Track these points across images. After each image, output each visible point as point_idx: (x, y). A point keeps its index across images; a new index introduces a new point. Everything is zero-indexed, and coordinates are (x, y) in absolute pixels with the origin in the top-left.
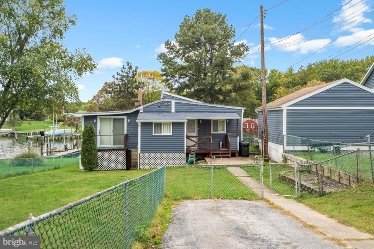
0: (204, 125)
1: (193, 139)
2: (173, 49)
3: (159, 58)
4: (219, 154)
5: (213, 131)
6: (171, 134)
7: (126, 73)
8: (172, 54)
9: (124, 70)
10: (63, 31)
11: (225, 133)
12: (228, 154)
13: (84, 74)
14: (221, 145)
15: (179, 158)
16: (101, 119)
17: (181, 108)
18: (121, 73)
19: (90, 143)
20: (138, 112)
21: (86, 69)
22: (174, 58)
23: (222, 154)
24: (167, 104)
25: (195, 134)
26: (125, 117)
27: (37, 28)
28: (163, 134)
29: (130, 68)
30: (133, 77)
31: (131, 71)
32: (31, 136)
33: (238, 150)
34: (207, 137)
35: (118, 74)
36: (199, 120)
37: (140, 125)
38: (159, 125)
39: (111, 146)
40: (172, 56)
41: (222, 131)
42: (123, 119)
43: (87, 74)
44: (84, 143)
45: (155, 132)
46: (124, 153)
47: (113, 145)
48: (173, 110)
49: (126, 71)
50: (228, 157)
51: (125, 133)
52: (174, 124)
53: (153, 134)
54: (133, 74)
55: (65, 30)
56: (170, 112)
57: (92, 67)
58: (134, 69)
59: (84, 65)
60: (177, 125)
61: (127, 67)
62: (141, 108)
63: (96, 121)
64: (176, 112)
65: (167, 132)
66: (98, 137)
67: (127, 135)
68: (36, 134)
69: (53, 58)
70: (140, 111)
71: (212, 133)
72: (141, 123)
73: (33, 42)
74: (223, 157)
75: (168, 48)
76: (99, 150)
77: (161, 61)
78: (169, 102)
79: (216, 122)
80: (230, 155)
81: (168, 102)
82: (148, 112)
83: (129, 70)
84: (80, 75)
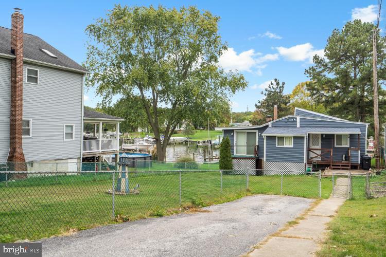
0: (328, 139)
1: (315, 151)
2: (321, 63)
3: (306, 73)
4: (339, 166)
5: (337, 145)
6: (292, 146)
7: (273, 88)
8: (320, 68)
9: (271, 86)
10: (218, 57)
11: (349, 146)
12: (348, 166)
13: (237, 91)
14: (344, 158)
15: (299, 168)
16: (237, 133)
17: (306, 123)
18: (269, 89)
19: (226, 152)
20: (267, 126)
21: (238, 87)
22: (321, 72)
23: (342, 166)
24: (292, 120)
25: (319, 147)
26: (257, 131)
27: (198, 54)
28: (285, 146)
29: (278, 84)
30: (280, 92)
31: (279, 87)
32: (201, 144)
33: (359, 163)
34: (328, 150)
35: (266, 90)
36: (322, 135)
37: (265, 138)
38: (281, 139)
39: (245, 155)
40: (321, 70)
41: (346, 144)
42: (256, 133)
43: (239, 92)
44: (222, 151)
45: (278, 144)
46: (254, 161)
47: (247, 154)
48: (298, 125)
49: (274, 87)
50: (347, 169)
51: (257, 144)
52: (295, 138)
53: (277, 146)
54: (280, 90)
55: (219, 55)
56: (296, 127)
57: (244, 85)
58: (281, 85)
59: (237, 84)
60: (298, 139)
61: (274, 83)
62: (270, 124)
63: (233, 134)
64: (301, 127)
65: (289, 144)
66: (235, 148)
67: (258, 146)
68: (204, 142)
69: (210, 79)
70: (269, 126)
71: (335, 146)
72: (267, 137)
73: (195, 66)
74: (343, 169)
75: (316, 62)
76: (234, 158)
77: (308, 75)
78: (295, 118)
79: (339, 137)
80: (349, 167)
81: (293, 118)
82: (275, 127)
83: (276, 86)
84: (234, 92)
